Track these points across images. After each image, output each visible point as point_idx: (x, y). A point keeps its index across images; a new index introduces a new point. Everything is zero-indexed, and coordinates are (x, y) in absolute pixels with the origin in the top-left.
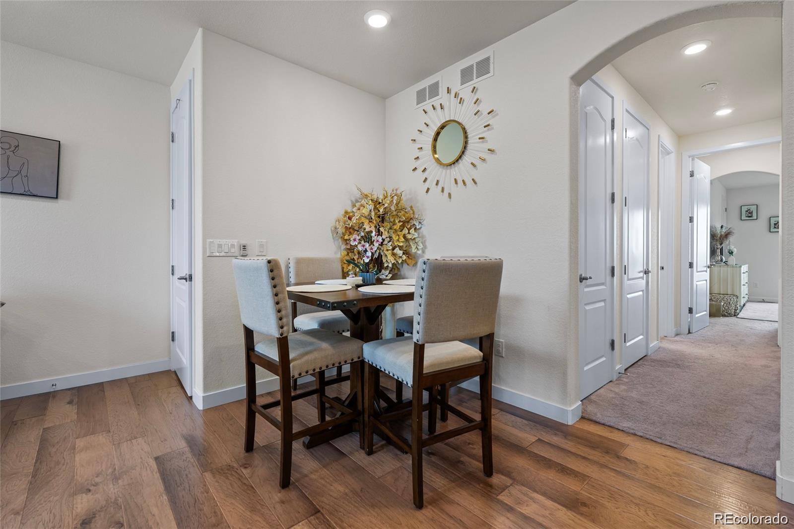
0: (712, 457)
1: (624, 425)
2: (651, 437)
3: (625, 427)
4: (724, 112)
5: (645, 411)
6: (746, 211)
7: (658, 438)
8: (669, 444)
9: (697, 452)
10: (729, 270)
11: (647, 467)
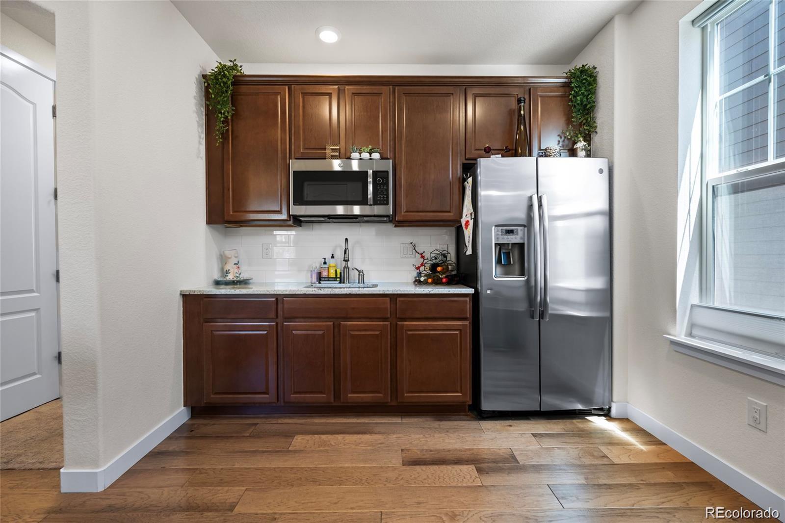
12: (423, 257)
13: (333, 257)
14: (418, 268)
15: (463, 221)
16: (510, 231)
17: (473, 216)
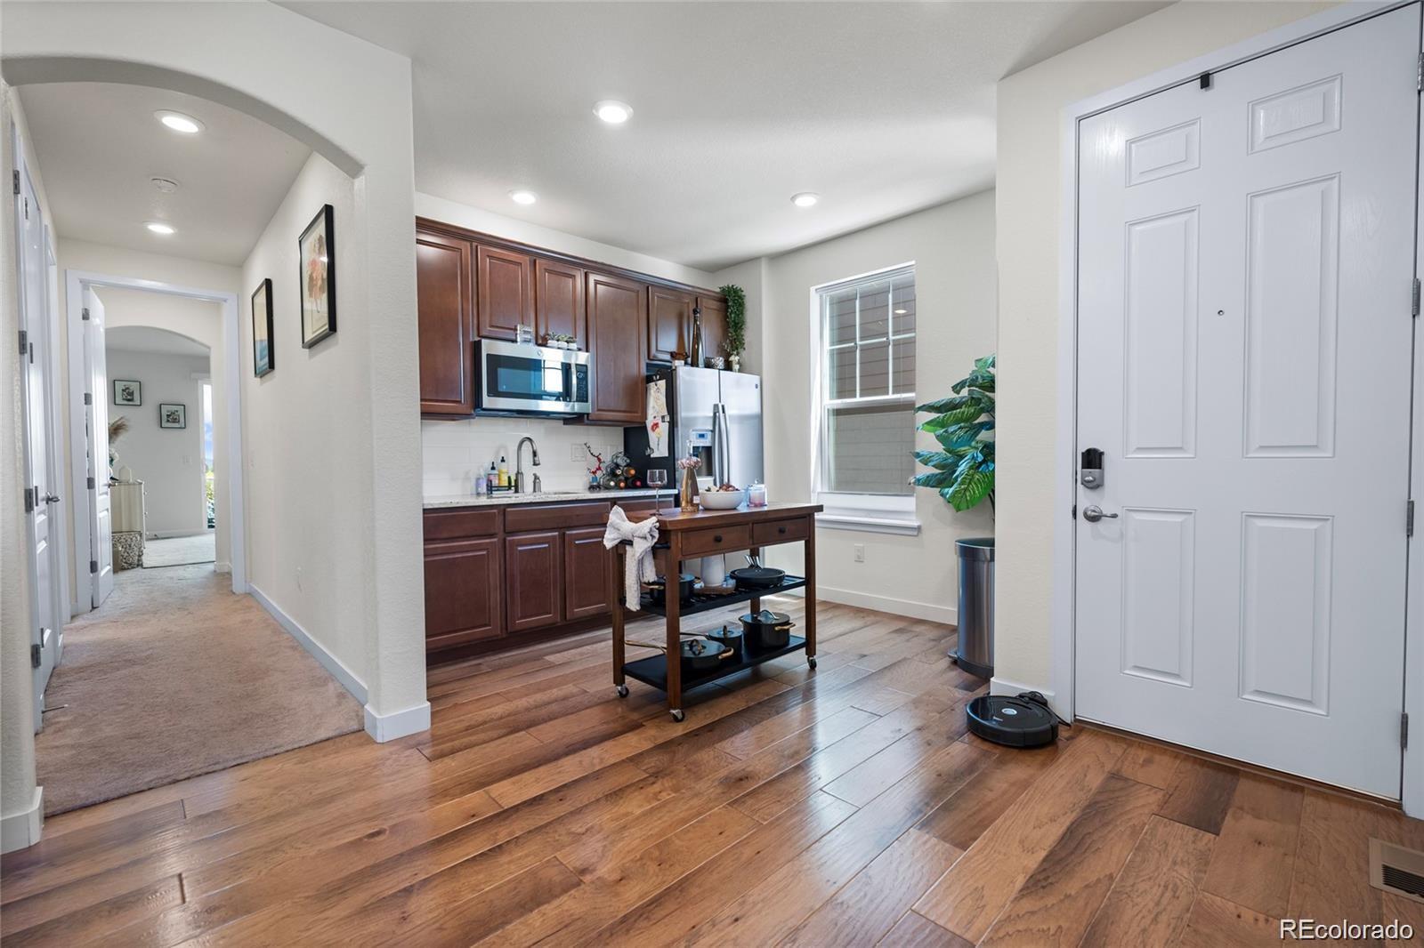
0: (296, 746)
1: (146, 780)
2: (205, 770)
3: (151, 781)
4: (161, 229)
5: (156, 744)
6: (123, 390)
7: (214, 764)
8: (235, 763)
9: (275, 751)
10: (122, 491)
11: (239, 806)
12: (599, 460)
13: (503, 460)
14: (594, 473)
15: (649, 423)
16: (702, 436)
17: (667, 419)
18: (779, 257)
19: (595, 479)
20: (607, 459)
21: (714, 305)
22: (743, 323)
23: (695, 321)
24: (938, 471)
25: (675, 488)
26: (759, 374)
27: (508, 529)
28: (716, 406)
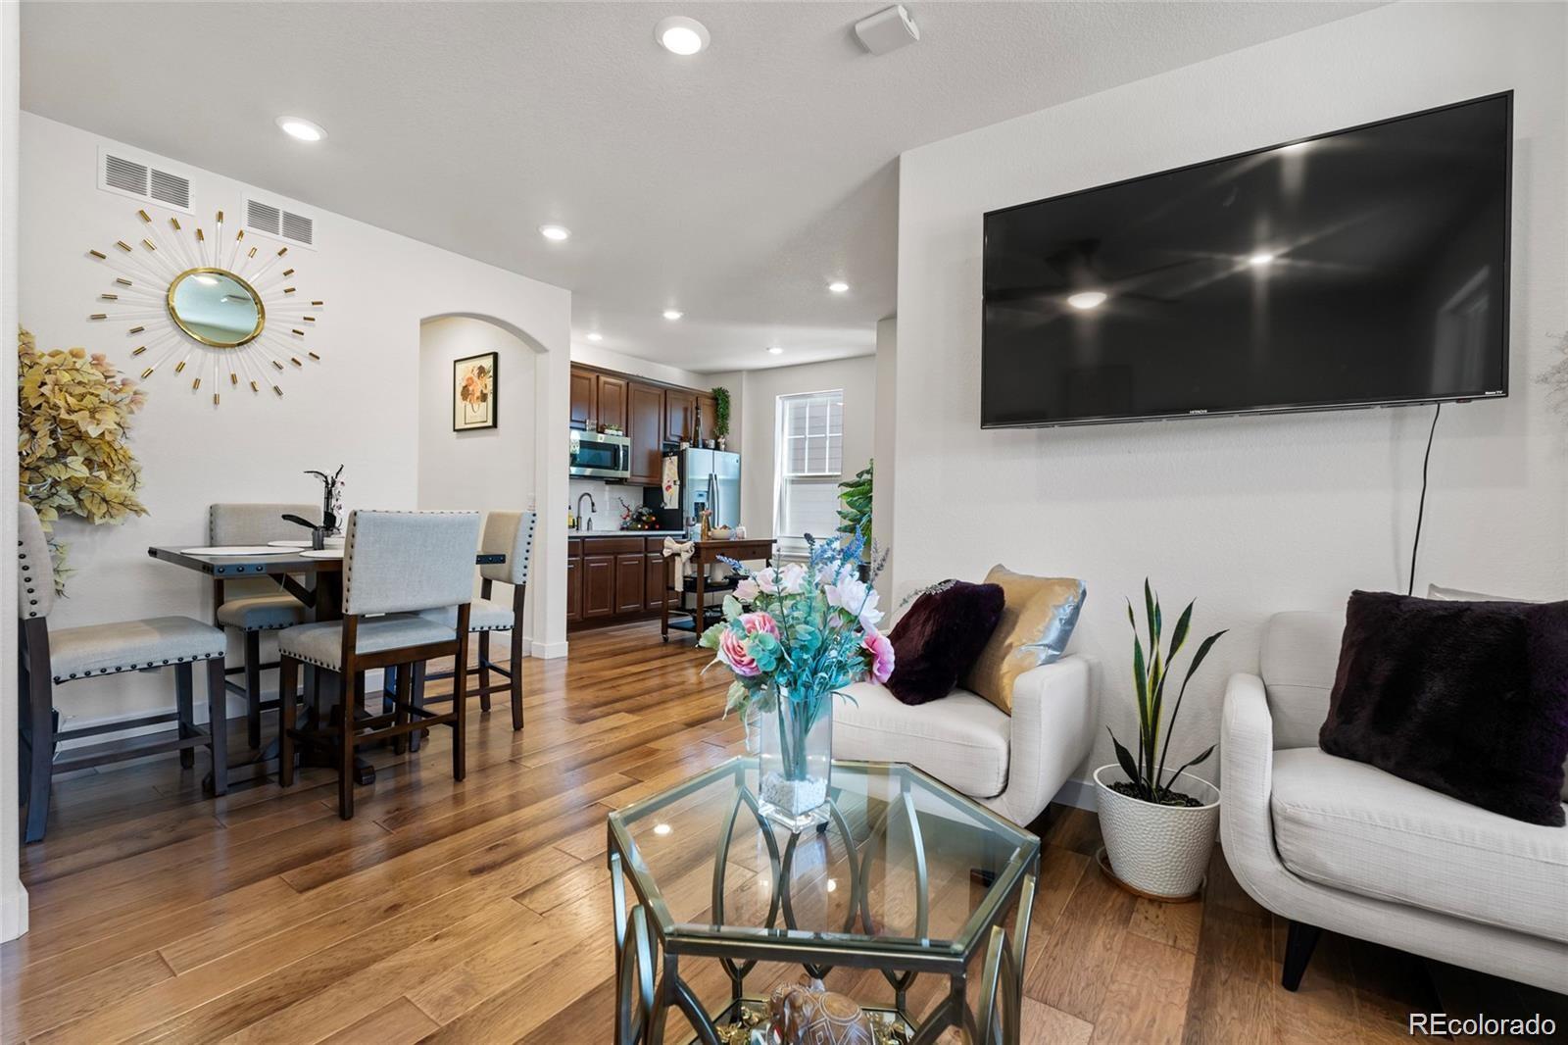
12: (628, 509)
14: (624, 518)
15: (664, 486)
16: (701, 495)
17: (678, 483)
18: (755, 372)
19: (625, 523)
20: (632, 508)
21: (708, 402)
22: (728, 415)
23: (697, 414)
24: (851, 523)
25: (682, 530)
26: (739, 453)
27: (586, 552)
28: (711, 475)
